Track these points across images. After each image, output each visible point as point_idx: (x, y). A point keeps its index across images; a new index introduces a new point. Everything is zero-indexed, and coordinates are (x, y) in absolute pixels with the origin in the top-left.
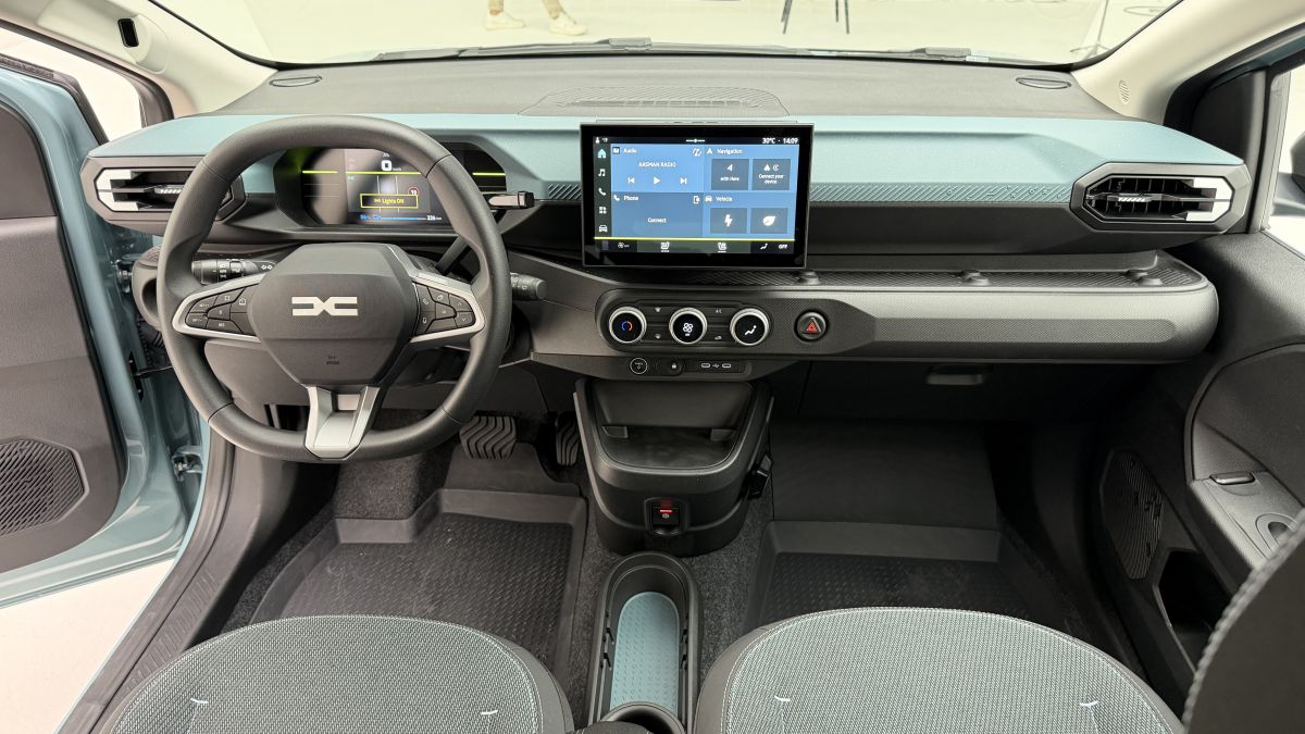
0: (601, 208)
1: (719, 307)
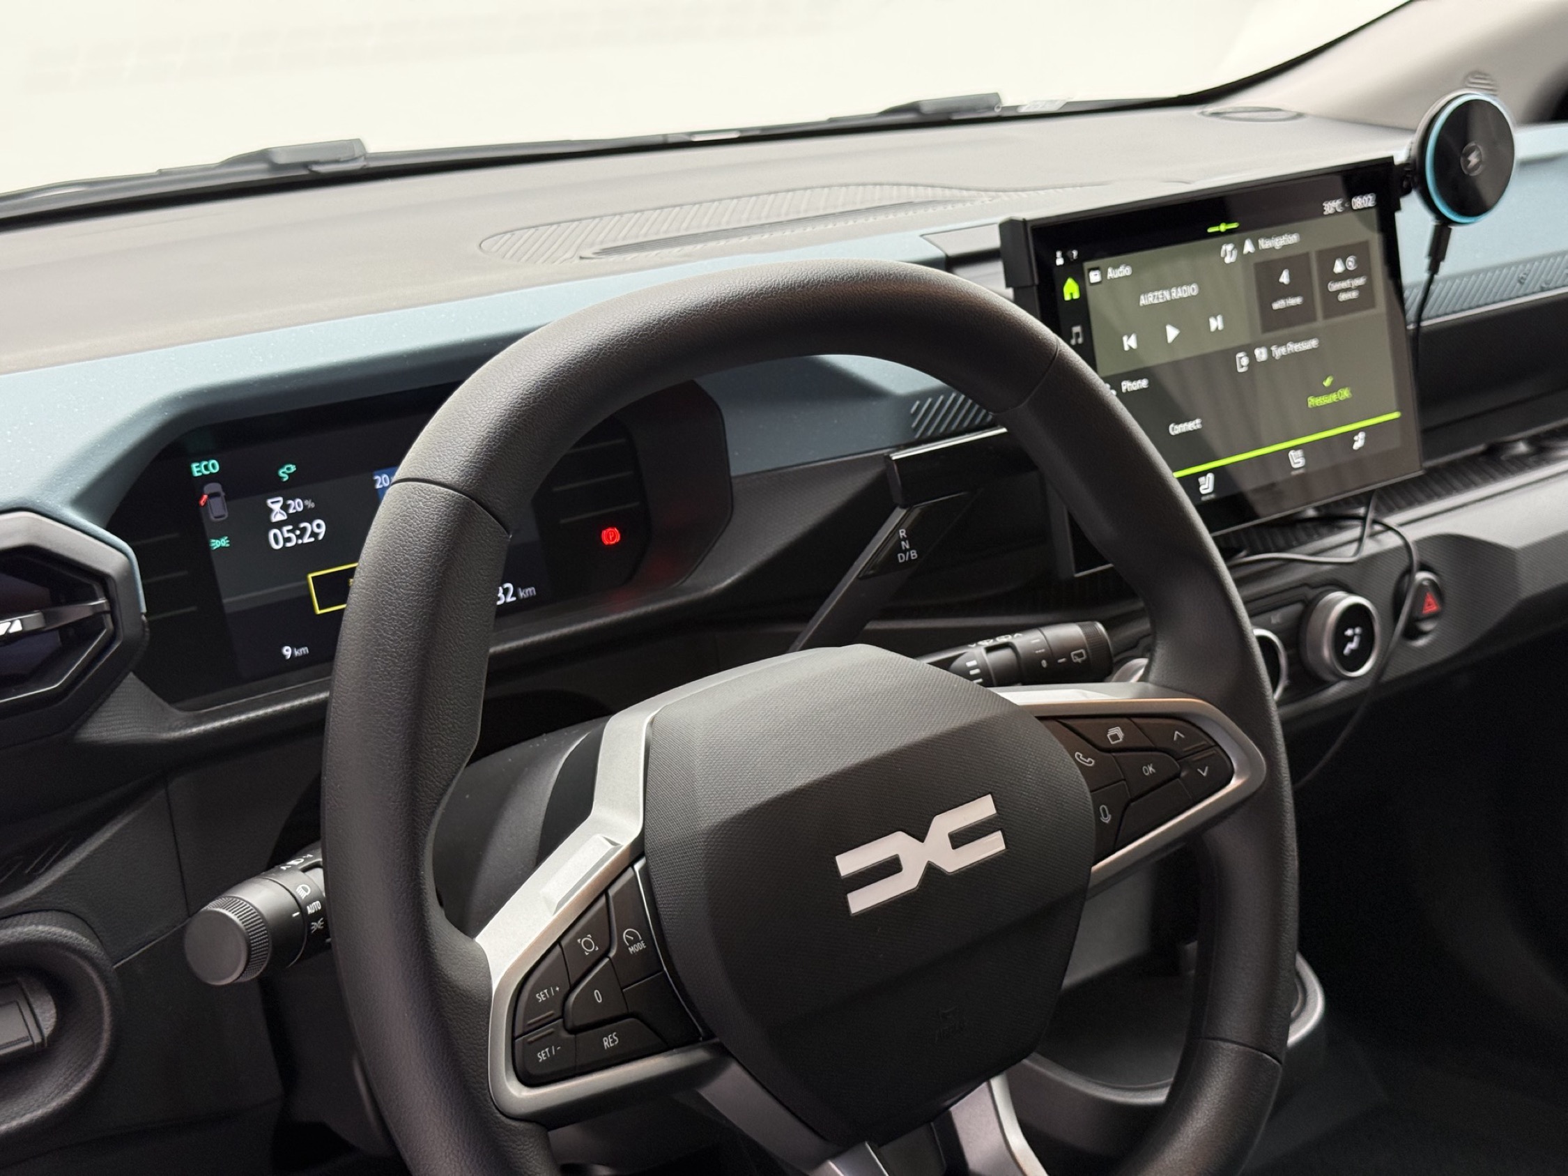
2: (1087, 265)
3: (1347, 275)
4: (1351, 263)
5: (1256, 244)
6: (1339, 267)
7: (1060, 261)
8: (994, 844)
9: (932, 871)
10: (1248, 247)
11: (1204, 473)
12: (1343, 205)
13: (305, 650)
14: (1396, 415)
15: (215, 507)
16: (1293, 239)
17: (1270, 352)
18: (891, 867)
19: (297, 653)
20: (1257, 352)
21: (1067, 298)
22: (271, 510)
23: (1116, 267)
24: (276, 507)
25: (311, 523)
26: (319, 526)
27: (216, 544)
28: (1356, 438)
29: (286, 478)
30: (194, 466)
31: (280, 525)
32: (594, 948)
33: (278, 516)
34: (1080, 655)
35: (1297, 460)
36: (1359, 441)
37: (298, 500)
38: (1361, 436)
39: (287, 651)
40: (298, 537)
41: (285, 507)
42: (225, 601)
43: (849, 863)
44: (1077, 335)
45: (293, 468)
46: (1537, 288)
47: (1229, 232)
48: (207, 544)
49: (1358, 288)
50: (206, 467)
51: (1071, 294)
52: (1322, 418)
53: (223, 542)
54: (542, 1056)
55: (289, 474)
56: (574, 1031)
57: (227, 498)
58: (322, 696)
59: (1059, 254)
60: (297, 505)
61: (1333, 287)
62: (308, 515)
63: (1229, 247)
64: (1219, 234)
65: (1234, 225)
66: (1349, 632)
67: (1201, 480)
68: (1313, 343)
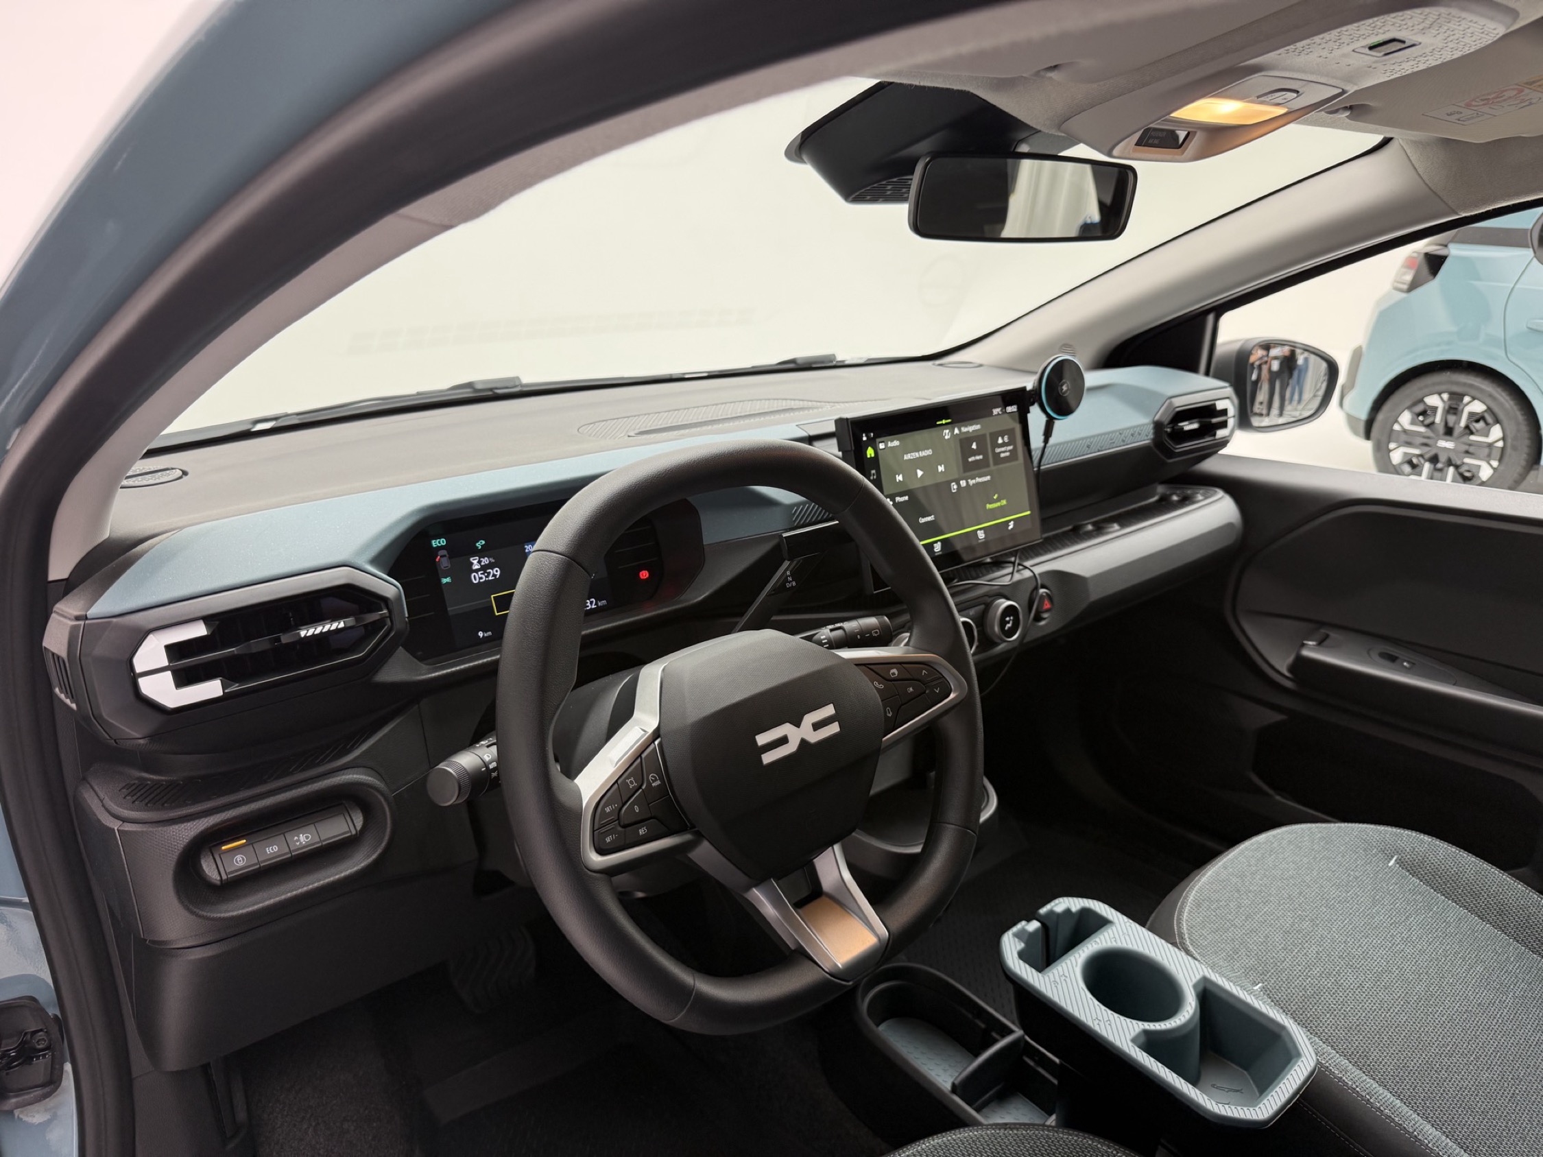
2: (878, 440)
3: (1004, 444)
4: (1006, 439)
5: (960, 430)
6: (1000, 441)
7: (865, 439)
8: (834, 728)
9: (803, 742)
10: (956, 431)
11: (936, 542)
12: (1001, 410)
13: (490, 633)
14: (1028, 513)
15: (443, 562)
16: (978, 427)
17: (967, 483)
18: (783, 741)
19: (485, 635)
20: (961, 482)
21: (869, 456)
22: (472, 563)
23: (892, 441)
24: (475, 562)
25: (492, 570)
26: (497, 571)
27: (445, 581)
28: (1010, 524)
29: (480, 547)
30: (433, 541)
31: (477, 571)
32: (635, 784)
33: (476, 567)
34: (876, 632)
35: (981, 535)
36: (1011, 526)
37: (486, 558)
38: (1012, 522)
39: (481, 634)
40: (486, 577)
41: (479, 562)
42: (449, 609)
43: (762, 739)
44: (874, 474)
45: (483, 542)
46: (1097, 450)
47: (946, 424)
48: (440, 581)
49: (1010, 451)
50: (439, 543)
51: (870, 455)
52: (994, 514)
53: (448, 580)
54: (608, 840)
55: (482, 546)
56: (624, 826)
57: (450, 558)
58: (498, 657)
59: (864, 435)
60: (485, 561)
61: (998, 450)
62: (491, 566)
63: (947, 431)
64: (942, 425)
65: (949, 421)
66: (1008, 619)
67: (935, 545)
68: (988, 478)
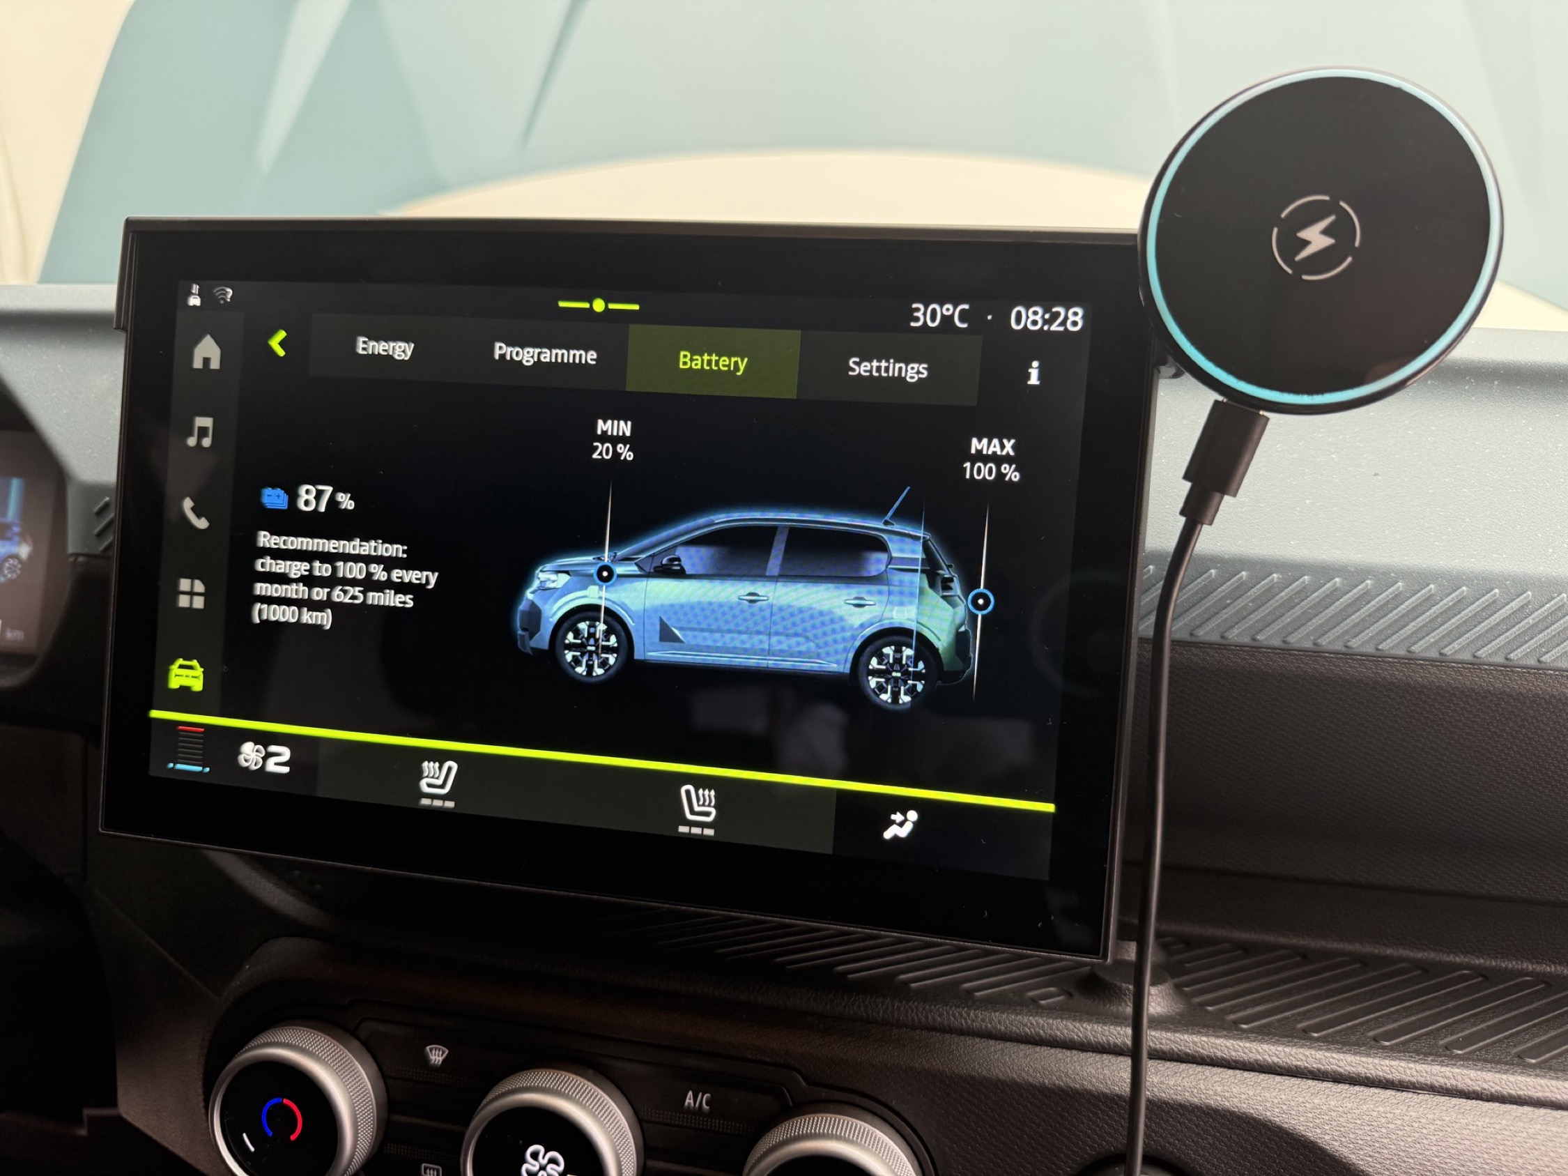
0: (185, 584)
1: (699, 1082)
7: (195, 301)
21: (198, 364)
28: (898, 817)
36: (901, 828)
38: (913, 815)
44: (203, 432)
47: (615, 316)
51: (206, 361)
59: (195, 289)
64: (586, 315)
